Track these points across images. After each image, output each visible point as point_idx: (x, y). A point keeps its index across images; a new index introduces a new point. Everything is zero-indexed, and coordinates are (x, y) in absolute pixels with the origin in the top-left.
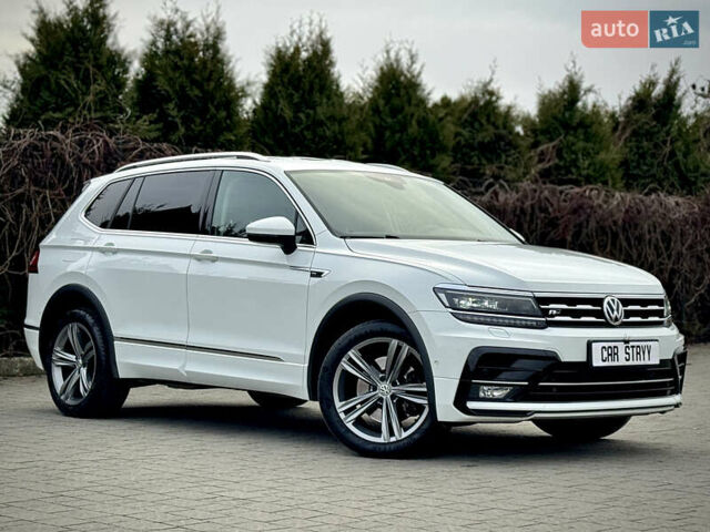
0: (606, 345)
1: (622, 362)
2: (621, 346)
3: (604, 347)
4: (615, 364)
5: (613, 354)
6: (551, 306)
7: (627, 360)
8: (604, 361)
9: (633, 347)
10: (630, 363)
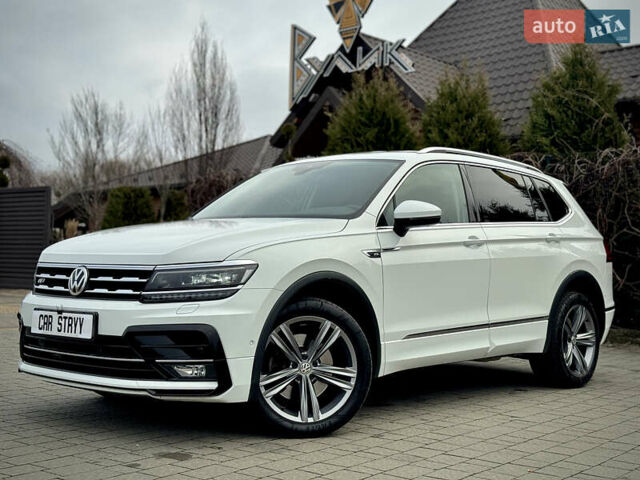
0: (44, 313)
1: (54, 332)
2: (55, 316)
3: (41, 316)
4: (49, 333)
5: (48, 324)
6: (43, 275)
7: (59, 331)
8: (40, 329)
9: (65, 318)
10: (62, 334)
